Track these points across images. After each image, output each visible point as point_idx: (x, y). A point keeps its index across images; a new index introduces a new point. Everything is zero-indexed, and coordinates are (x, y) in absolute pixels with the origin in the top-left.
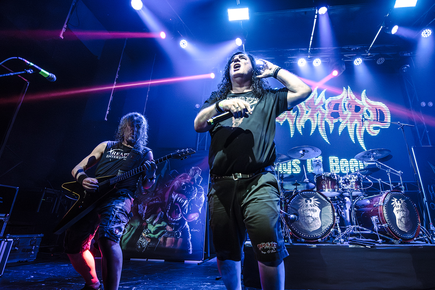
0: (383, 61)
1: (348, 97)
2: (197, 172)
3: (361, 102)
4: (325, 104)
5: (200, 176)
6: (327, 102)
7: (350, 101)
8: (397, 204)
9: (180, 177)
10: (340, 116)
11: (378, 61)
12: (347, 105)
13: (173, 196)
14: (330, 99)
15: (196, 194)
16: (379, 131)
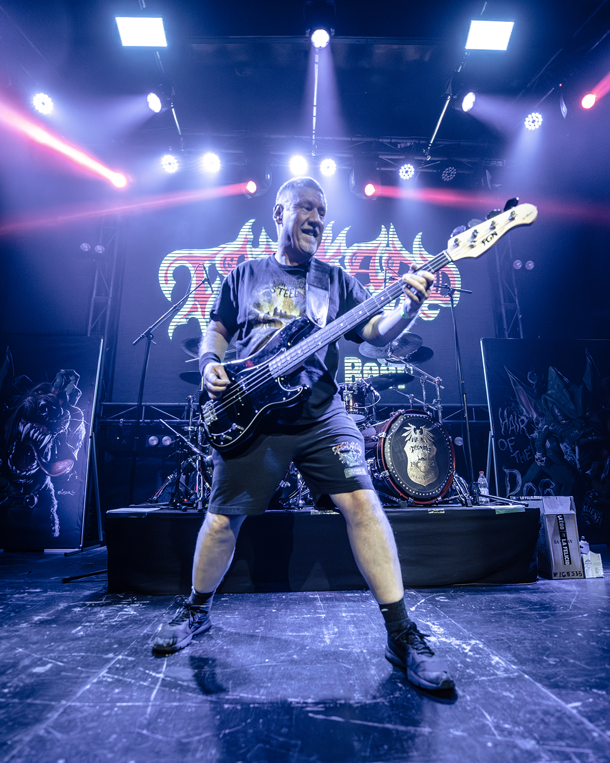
0: (453, 174)
1: (388, 246)
2: (70, 381)
3: (411, 255)
4: (344, 257)
5: (76, 387)
6: (349, 253)
7: (391, 252)
8: (414, 436)
9: (37, 390)
10: (371, 281)
11: (445, 174)
12: (386, 261)
13: (21, 428)
14: (355, 247)
15: (68, 424)
16: (438, 312)
